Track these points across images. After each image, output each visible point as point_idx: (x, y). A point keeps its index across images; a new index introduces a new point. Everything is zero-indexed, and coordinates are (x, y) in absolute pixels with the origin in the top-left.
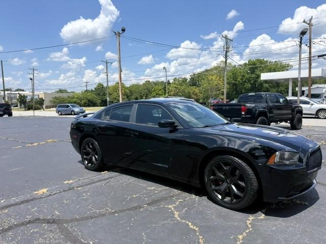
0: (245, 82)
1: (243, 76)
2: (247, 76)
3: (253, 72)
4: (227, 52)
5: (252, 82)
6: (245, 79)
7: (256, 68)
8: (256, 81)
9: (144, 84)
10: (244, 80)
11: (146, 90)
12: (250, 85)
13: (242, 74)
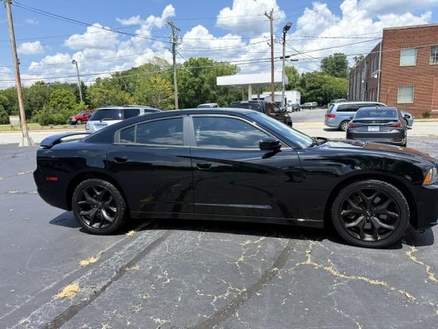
0: (188, 87)
1: (185, 80)
2: (190, 80)
3: (196, 75)
4: (174, 45)
5: (196, 88)
6: (187, 83)
7: (200, 69)
8: (200, 87)
9: (33, 87)
10: (186, 85)
11: (40, 97)
12: (193, 92)
13: (183, 77)
